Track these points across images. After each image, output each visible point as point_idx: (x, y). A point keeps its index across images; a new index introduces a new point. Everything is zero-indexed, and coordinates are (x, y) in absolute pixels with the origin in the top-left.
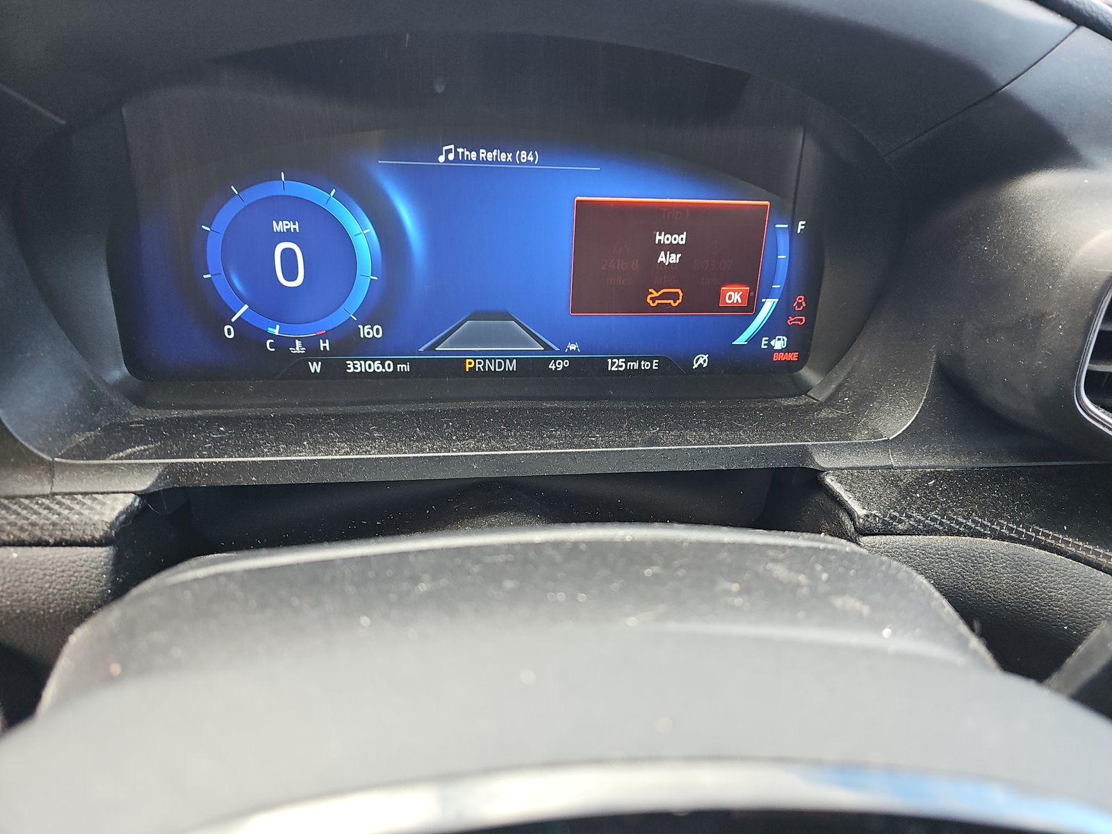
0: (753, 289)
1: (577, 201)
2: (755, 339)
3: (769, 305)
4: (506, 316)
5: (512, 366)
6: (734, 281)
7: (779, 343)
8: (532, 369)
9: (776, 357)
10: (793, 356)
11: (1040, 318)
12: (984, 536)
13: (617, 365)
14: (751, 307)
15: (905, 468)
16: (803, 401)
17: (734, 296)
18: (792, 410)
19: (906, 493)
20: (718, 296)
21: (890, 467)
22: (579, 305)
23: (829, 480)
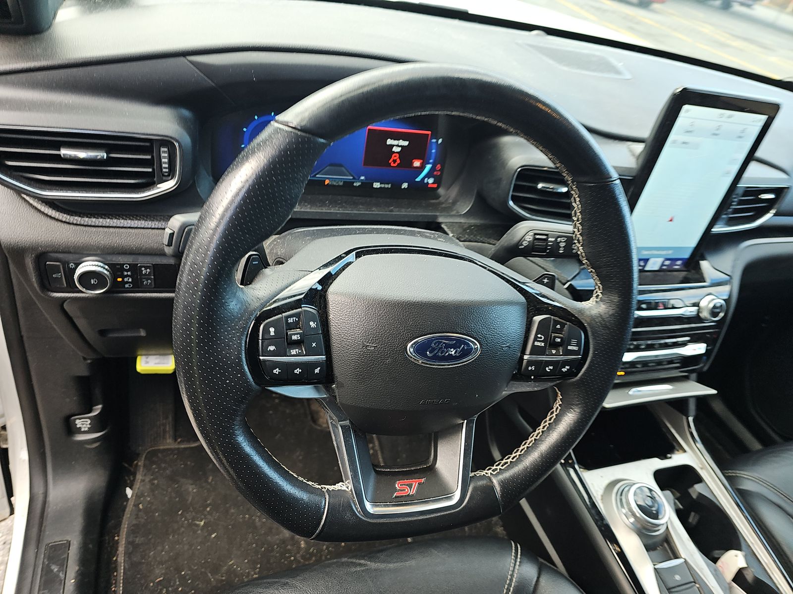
0: (423, 161)
1: (369, 129)
2: (423, 179)
3: (428, 167)
4: (341, 165)
5: (341, 184)
6: (418, 158)
7: (431, 181)
8: (348, 185)
9: (429, 186)
10: (435, 186)
11: (500, 180)
12: (485, 243)
13: (377, 185)
14: (422, 168)
15: (465, 223)
16: (437, 201)
17: (417, 164)
18: (433, 204)
19: (465, 230)
20: (412, 163)
21: (461, 223)
22: (366, 163)
23: (443, 226)
